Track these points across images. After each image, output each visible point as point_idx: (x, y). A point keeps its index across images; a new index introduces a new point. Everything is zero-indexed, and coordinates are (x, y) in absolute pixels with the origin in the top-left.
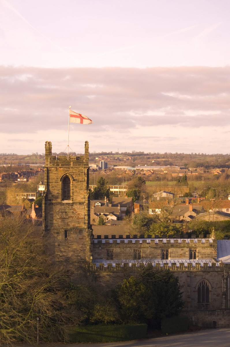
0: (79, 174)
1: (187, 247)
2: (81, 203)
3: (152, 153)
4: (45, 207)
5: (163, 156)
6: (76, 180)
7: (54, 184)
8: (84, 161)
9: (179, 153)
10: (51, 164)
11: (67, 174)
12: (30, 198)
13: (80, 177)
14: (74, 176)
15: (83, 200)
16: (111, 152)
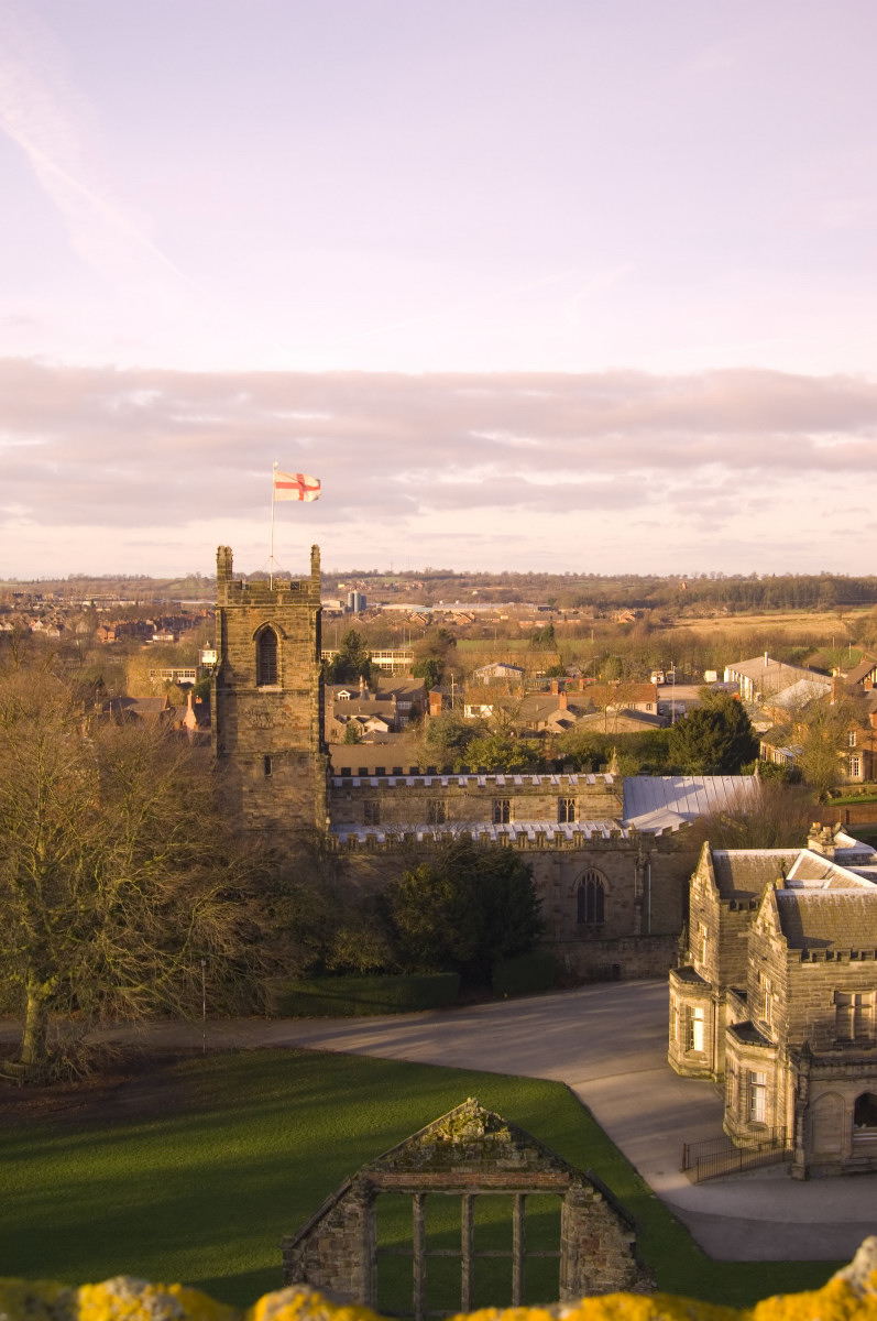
0: (298, 624)
1: (554, 795)
2: (302, 693)
3: (473, 572)
4: (217, 700)
5: (497, 581)
6: (290, 637)
7: (238, 646)
8: (309, 592)
9: (536, 572)
10: (231, 600)
11: (270, 625)
12: (183, 680)
13: (300, 631)
14: (286, 629)
15: (308, 685)
16: (376, 571)
